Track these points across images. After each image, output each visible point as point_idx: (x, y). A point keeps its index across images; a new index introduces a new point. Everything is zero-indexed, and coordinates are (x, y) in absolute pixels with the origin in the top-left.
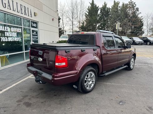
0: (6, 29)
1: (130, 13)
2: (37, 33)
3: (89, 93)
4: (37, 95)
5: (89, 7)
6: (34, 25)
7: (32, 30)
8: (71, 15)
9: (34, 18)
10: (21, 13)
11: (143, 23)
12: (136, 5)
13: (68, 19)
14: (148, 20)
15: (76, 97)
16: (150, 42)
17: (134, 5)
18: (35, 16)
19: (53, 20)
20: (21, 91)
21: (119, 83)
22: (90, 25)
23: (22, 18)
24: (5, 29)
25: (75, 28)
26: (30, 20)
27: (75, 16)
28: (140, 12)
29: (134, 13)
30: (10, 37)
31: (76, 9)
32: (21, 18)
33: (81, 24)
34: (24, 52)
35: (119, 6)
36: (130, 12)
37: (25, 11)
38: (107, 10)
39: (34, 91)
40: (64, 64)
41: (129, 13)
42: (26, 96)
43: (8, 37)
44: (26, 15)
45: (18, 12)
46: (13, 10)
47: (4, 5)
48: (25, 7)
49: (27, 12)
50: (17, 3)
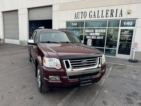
0: (91, 31)
6: (129, 23)
30: (93, 36)
34: (105, 48)
44: (113, 16)
45: (102, 17)
46: (98, 17)
47: (90, 16)
48: (112, 10)
49: (114, 14)
50: (102, 11)
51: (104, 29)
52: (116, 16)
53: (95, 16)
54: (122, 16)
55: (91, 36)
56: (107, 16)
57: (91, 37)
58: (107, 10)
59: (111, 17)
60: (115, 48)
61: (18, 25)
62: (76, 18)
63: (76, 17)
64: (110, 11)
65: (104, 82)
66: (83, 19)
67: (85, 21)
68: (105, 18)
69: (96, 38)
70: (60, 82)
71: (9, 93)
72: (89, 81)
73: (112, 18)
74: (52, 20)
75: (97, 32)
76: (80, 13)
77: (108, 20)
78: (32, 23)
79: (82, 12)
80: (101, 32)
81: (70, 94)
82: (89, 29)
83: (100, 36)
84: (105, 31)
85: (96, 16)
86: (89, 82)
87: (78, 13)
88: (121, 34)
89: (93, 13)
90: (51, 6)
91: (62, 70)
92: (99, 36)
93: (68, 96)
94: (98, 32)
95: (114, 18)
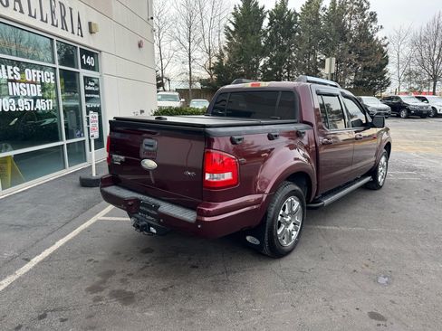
0: (10, 73)
1: (353, 27)
2: (97, 85)
3: (288, 257)
4: (142, 269)
5: (235, 8)
6: (90, 61)
7: (85, 77)
8: (183, 29)
9: (87, 41)
10: (53, 24)
11: (387, 57)
12: (368, 4)
13: (174, 43)
14: (402, 47)
15: (256, 269)
16: (409, 111)
17: (365, 5)
18: (91, 32)
19: (140, 46)
20: (90, 260)
21: (357, 226)
22: (239, 62)
23: (55, 39)
24: (7, 74)
25: (198, 71)
26: (79, 46)
27: (197, 34)
28: (379, 24)
29: (363, 28)
30: (21, 97)
31: (199, 15)
32: (52, 39)
33: (215, 60)
34: (65, 142)
35: (322, 6)
36: (352, 24)
37: (63, 18)
38: (290, 19)
39: (126, 256)
40: (228, 176)
41: (350, 26)
42: (110, 274)
43: (16, 98)
44: (67, 29)
45: (42, 20)
46: (30, 15)
52: (73, 32)
54: (82, 36)
56: (55, 23)
59: (63, 28)
60: (80, 136)
64: (58, 6)
68: (49, 28)
73: (65, 34)
80: (43, 80)
84: (52, 77)
95: (69, 35)
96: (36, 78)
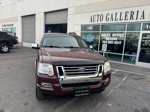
24: (107, 35)
30: (110, 40)
34: (123, 54)
37: (132, 16)
44: (133, 19)
45: (120, 20)
46: (115, 20)
47: (107, 19)
48: (132, 12)
49: (135, 16)
50: (121, 13)
51: (122, 33)
52: (137, 19)
53: (112, 18)
54: (144, 18)
55: (107, 40)
56: (126, 19)
57: (108, 42)
58: (126, 12)
59: (131, 19)
60: (135, 55)
61: (35, 29)
62: (92, 22)
63: (92, 20)
64: (130, 13)
65: (112, 93)
66: (99, 22)
67: (101, 25)
68: (123, 21)
69: (114, 43)
70: (52, 89)
71: (7, 96)
72: (86, 91)
73: (132, 21)
74: (67, 24)
75: (114, 37)
76: (96, 16)
77: (127, 23)
78: (48, 27)
79: (98, 15)
80: (119, 36)
81: (67, 103)
82: (105, 33)
83: (118, 41)
84: (123, 35)
85: (114, 19)
86: (85, 93)
87: (94, 15)
88: (142, 39)
89: (110, 15)
90: (67, 9)
91: (55, 77)
92: (116, 41)
93: (64, 105)
94: (116, 37)
95: (135, 20)
96: (116, 36)
